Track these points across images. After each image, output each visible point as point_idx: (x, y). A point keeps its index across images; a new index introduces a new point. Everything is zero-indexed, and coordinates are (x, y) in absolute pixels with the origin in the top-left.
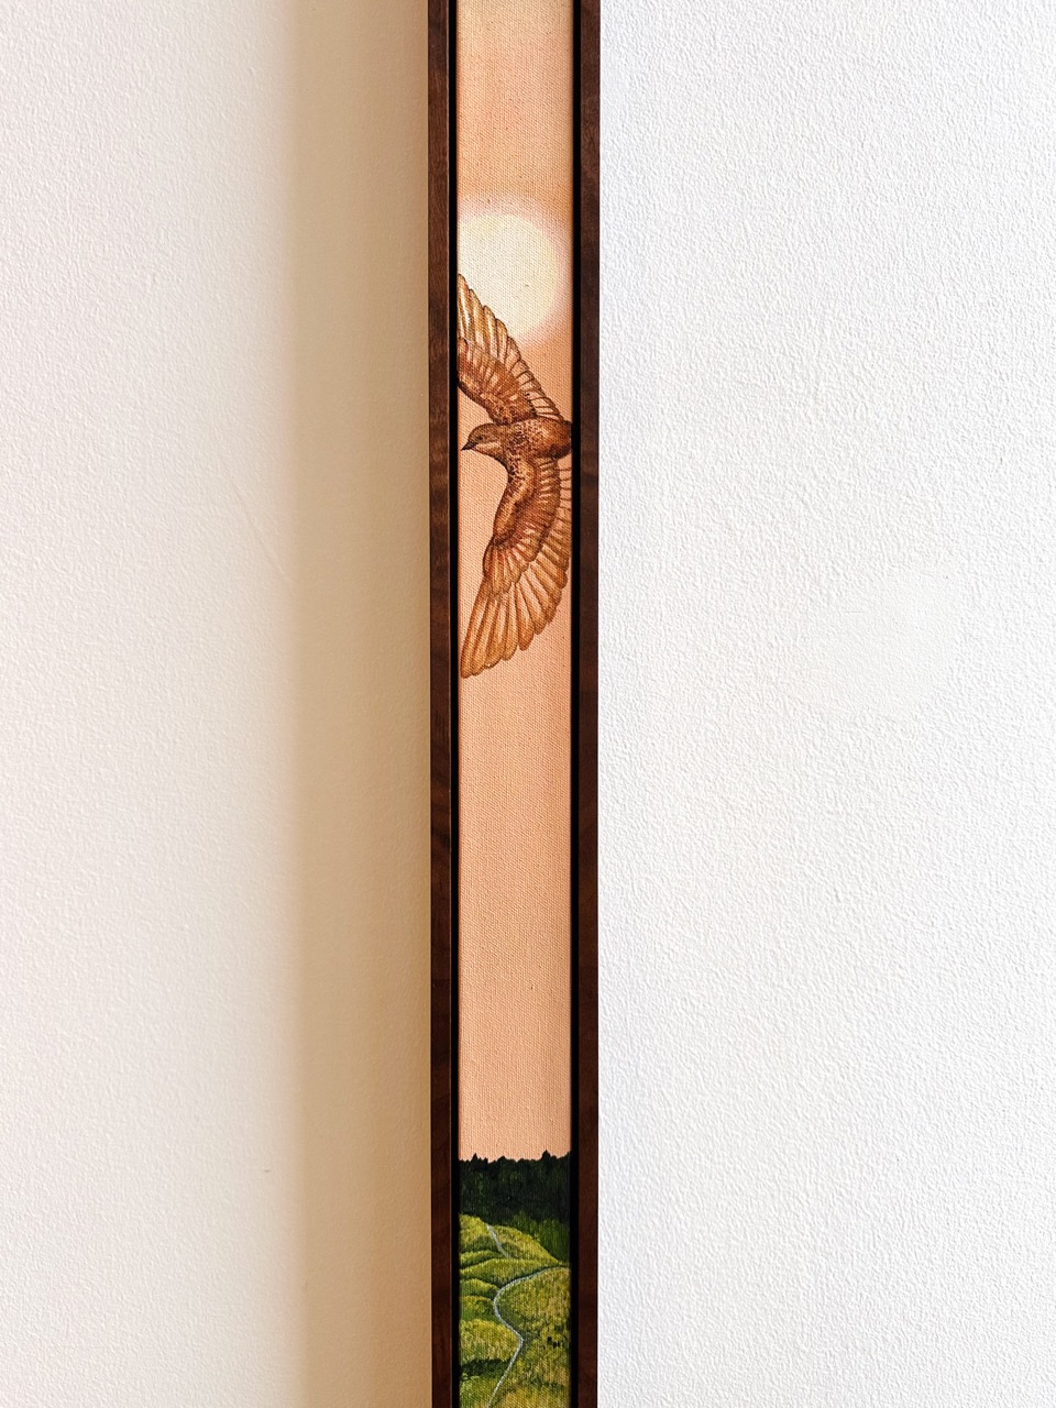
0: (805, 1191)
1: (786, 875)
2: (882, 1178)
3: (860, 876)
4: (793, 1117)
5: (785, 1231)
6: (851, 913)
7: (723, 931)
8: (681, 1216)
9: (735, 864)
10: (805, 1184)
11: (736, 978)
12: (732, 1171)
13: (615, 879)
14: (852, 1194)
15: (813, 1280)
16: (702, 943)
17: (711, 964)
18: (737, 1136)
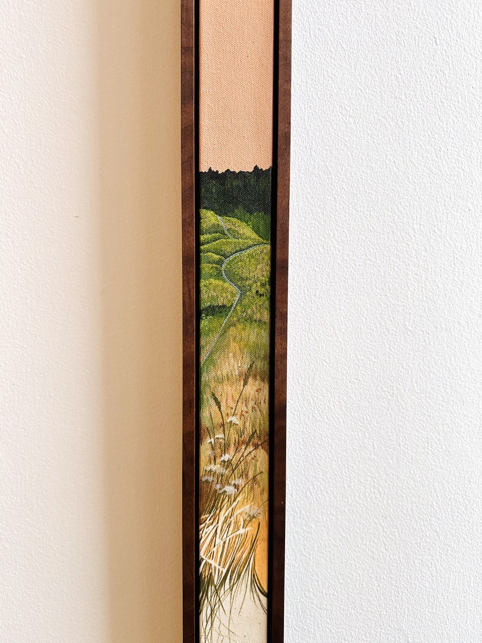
0: (413, 229)
1: (405, 28)
2: (460, 221)
3: (450, 29)
4: (406, 182)
5: (400, 255)
6: (444, 52)
7: (365, 63)
8: (336, 245)
9: (374, 20)
10: (413, 225)
11: (373, 93)
12: (368, 217)
13: (299, 29)
14: (441, 231)
15: (417, 286)
16: (353, 71)
17: (358, 84)
18: (372, 194)
